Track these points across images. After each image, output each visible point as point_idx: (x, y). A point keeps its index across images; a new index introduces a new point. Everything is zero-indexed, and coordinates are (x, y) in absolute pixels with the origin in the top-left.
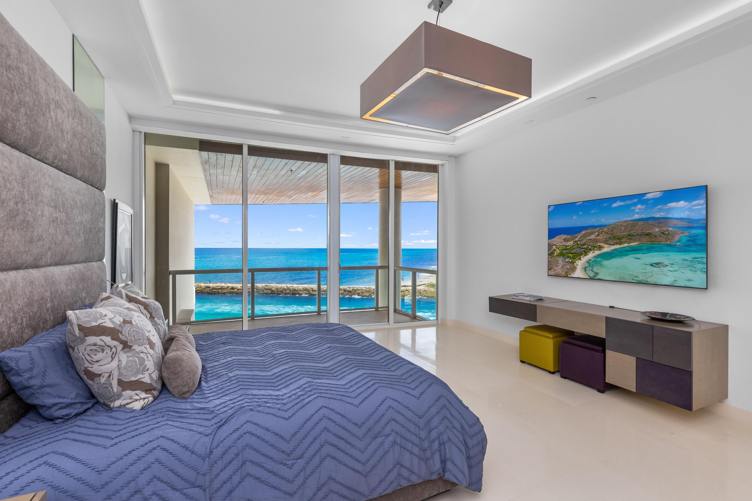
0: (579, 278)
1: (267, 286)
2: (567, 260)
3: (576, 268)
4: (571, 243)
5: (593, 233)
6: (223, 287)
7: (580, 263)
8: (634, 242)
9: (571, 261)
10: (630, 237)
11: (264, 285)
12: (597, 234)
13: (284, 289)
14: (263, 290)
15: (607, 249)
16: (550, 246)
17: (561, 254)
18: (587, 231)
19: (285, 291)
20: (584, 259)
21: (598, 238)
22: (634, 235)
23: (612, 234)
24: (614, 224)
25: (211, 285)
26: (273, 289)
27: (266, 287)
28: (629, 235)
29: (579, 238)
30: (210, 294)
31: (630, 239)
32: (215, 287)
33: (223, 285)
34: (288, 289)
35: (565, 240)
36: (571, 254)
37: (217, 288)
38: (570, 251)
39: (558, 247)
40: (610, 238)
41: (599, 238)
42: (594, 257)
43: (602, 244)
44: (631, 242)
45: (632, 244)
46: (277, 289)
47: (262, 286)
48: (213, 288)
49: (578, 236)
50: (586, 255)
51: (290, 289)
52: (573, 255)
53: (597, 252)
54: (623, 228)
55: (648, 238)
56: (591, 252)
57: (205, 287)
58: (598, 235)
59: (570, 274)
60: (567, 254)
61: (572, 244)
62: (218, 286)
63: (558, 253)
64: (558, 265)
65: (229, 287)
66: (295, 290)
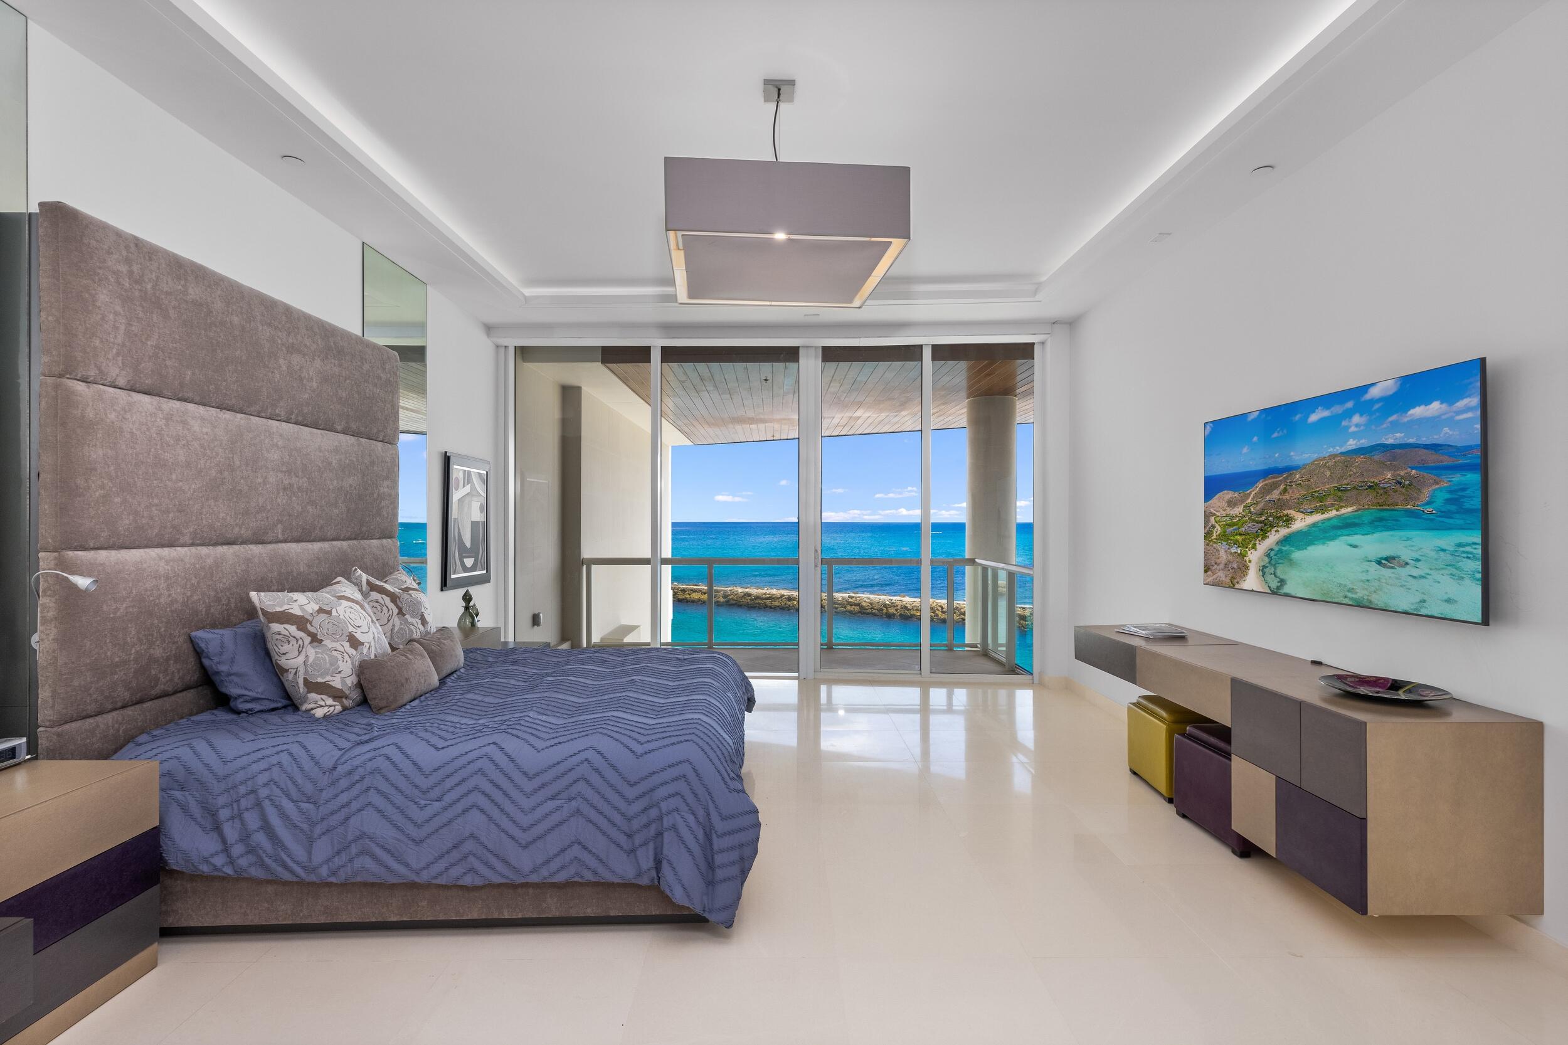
0: (1252, 591)
1: (852, 597)
2: (1233, 550)
3: (1247, 568)
4: (1238, 510)
5: (1275, 486)
6: (774, 596)
7: (1255, 557)
8: (1346, 506)
9: (1239, 552)
10: (1339, 494)
11: (846, 595)
12: (1282, 487)
13: (885, 605)
14: (844, 604)
15: (1301, 523)
16: (1207, 515)
17: (1224, 537)
18: (1267, 482)
19: (887, 610)
20: (1263, 546)
21: (1284, 497)
22: (1346, 490)
23: (1309, 487)
24: (1313, 463)
25: (753, 591)
26: (864, 604)
27: (850, 600)
28: (1339, 489)
29: (1253, 499)
30: (752, 607)
31: (1341, 499)
32: (760, 595)
33: (774, 591)
34: (893, 605)
35: (1232, 504)
36: (1240, 534)
37: (764, 596)
38: (1239, 528)
39: (1218, 519)
40: (1305, 497)
41: (1287, 497)
42: (1277, 543)
43: (1292, 512)
44: (1342, 507)
45: (1343, 511)
46: (871, 604)
47: (843, 598)
48: (757, 597)
49: (1251, 492)
50: (1264, 538)
51: (897, 606)
52: (1243, 537)
53: (1284, 532)
54: (1328, 473)
55: (1372, 495)
56: (1273, 532)
57: (743, 594)
58: (1285, 490)
59: (1238, 583)
60: (1233, 536)
61: (1241, 511)
62: (765, 594)
63: (1218, 532)
64: (1218, 561)
65: (784, 595)
66: (906, 608)
